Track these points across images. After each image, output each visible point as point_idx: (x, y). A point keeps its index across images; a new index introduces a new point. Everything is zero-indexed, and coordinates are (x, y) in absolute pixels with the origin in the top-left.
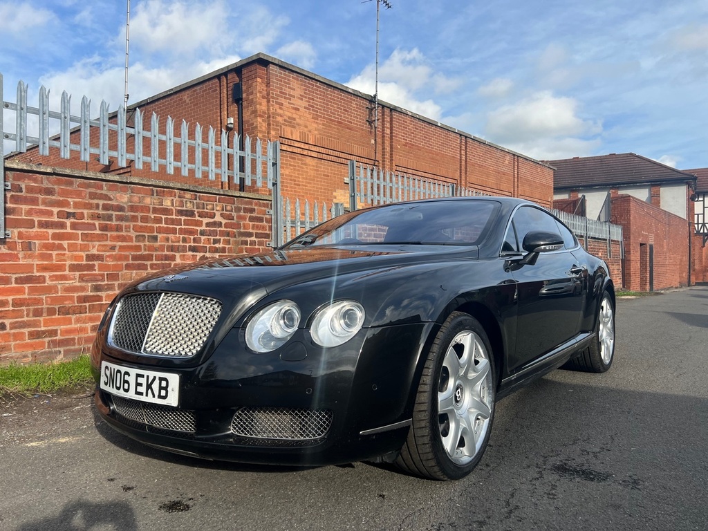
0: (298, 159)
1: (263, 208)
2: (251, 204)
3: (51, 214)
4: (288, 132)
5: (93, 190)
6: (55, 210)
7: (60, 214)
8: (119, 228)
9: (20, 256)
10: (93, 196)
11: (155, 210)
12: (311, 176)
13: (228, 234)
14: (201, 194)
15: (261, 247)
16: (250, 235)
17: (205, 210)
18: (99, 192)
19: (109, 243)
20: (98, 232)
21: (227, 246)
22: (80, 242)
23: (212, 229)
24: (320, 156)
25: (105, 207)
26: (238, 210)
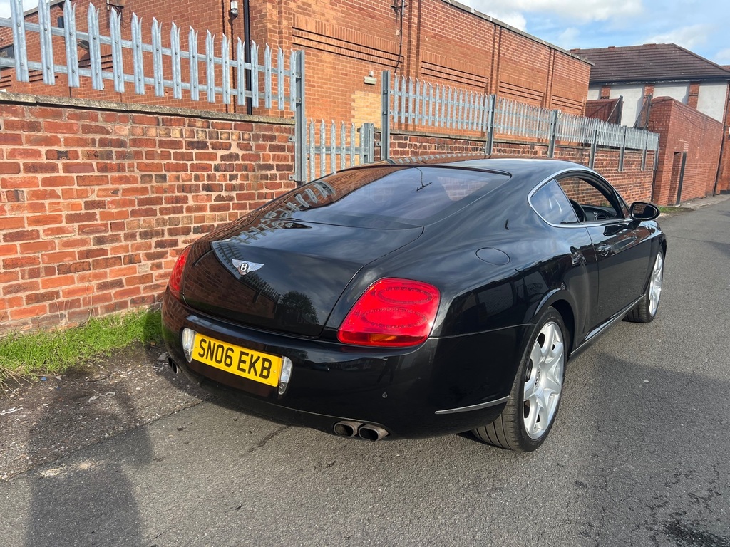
0: (314, 55)
1: (285, 135)
2: (271, 130)
3: (38, 154)
4: (302, 21)
5: (87, 122)
6: (43, 149)
7: (49, 154)
8: (120, 168)
9: (7, 207)
10: (87, 129)
11: (162, 144)
12: (327, 75)
13: (246, 168)
14: (215, 121)
15: (282, 181)
16: (270, 167)
17: (220, 140)
18: (93, 124)
19: (110, 186)
20: (96, 173)
21: (245, 183)
22: (76, 187)
23: (228, 163)
24: (338, 51)
25: (103, 143)
26: (257, 138)
